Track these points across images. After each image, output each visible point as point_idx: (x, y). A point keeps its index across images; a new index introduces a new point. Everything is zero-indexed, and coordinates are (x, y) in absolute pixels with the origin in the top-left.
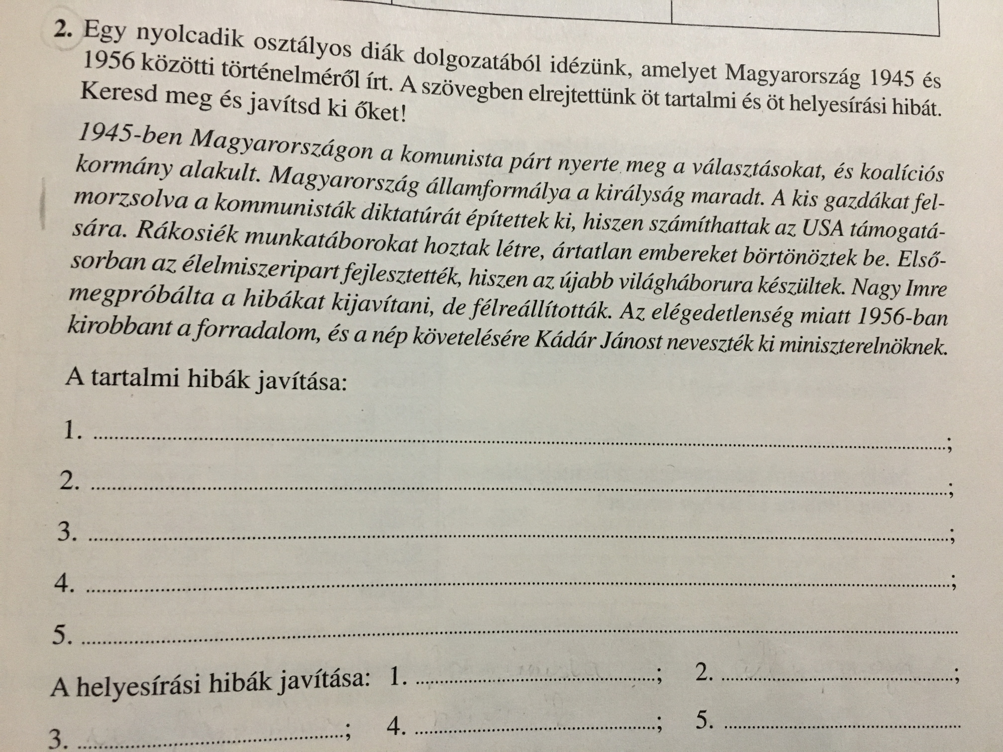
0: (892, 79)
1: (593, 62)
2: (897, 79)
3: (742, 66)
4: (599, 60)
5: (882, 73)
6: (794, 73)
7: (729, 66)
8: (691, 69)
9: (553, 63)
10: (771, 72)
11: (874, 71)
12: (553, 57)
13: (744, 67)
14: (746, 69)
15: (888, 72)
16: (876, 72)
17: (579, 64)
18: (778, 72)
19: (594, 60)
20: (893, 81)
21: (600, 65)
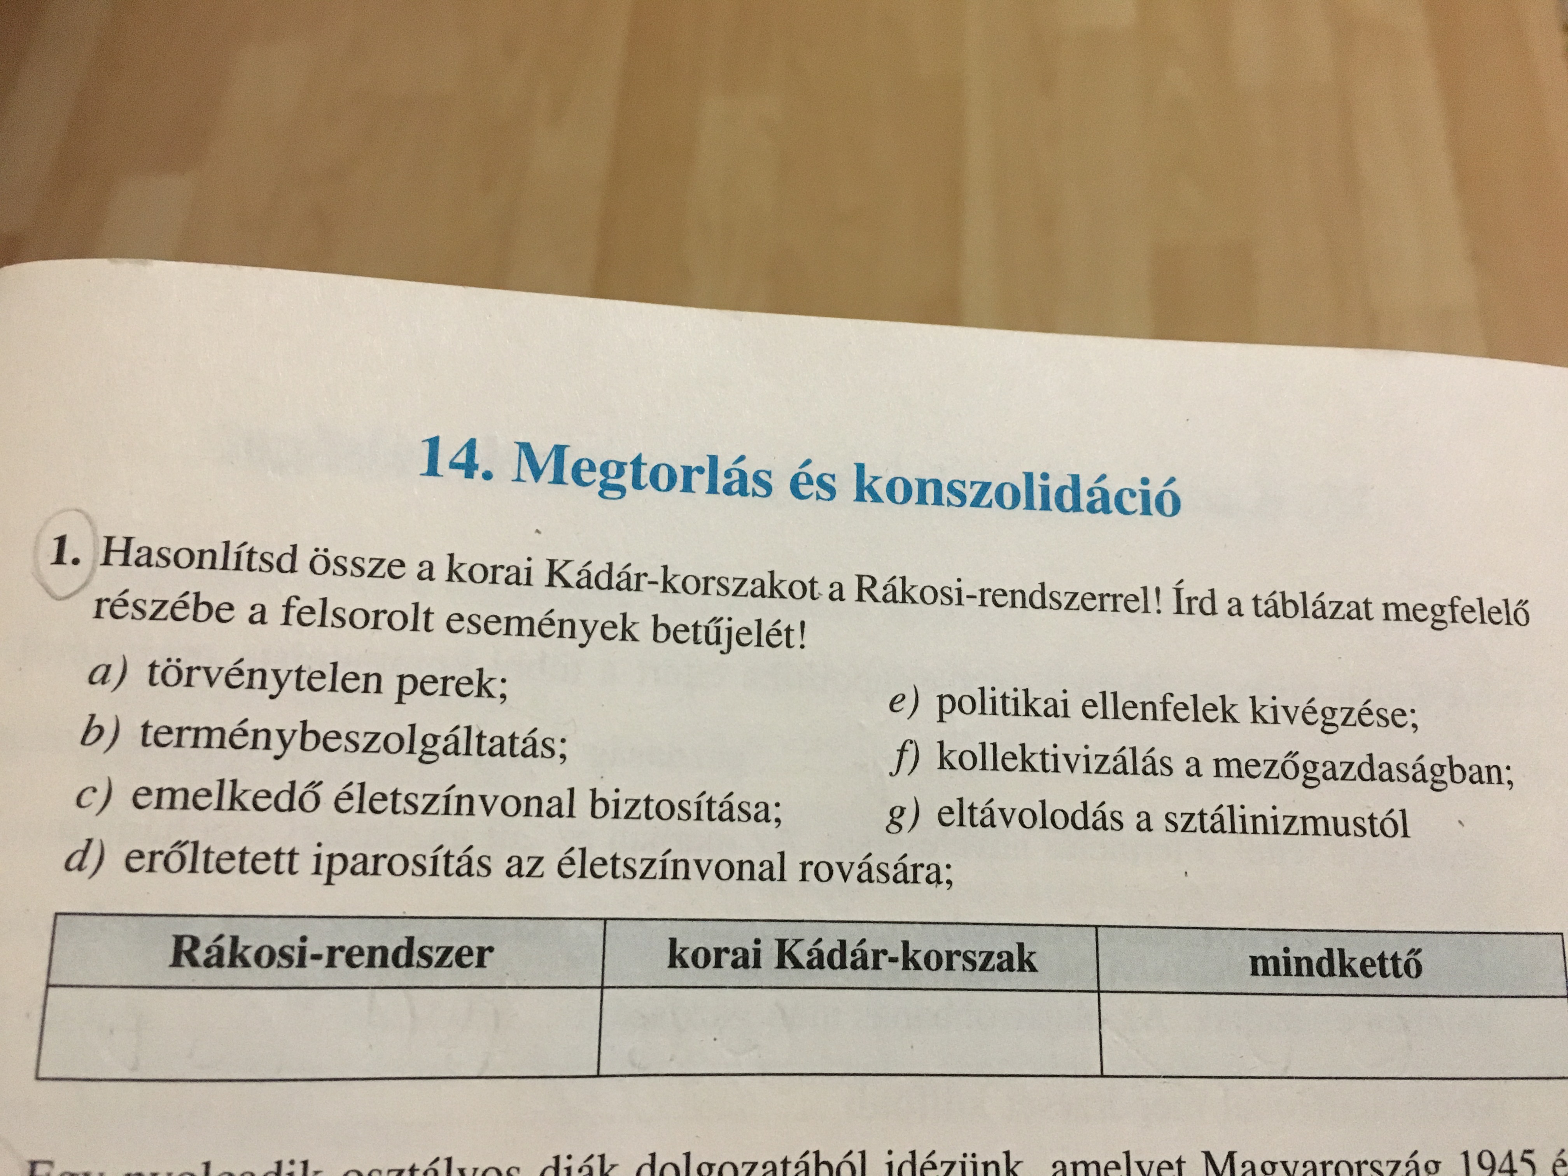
0: (1497, 1167)
1: (963, 1159)
2: (1506, 1167)
3: (1231, 1155)
4: (974, 1155)
5: (1480, 1157)
6: (1324, 1164)
7: (1208, 1155)
8: (1139, 1163)
9: (890, 1164)
10: (1284, 1163)
11: (1466, 1154)
12: (890, 1152)
13: (1235, 1155)
14: (1238, 1161)
15: (1491, 1154)
16: (1470, 1155)
17: (938, 1164)
18: (1296, 1162)
19: (965, 1155)
20: (1500, 1171)
21: (975, 1164)
